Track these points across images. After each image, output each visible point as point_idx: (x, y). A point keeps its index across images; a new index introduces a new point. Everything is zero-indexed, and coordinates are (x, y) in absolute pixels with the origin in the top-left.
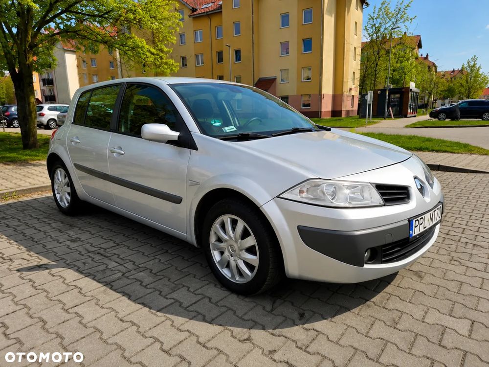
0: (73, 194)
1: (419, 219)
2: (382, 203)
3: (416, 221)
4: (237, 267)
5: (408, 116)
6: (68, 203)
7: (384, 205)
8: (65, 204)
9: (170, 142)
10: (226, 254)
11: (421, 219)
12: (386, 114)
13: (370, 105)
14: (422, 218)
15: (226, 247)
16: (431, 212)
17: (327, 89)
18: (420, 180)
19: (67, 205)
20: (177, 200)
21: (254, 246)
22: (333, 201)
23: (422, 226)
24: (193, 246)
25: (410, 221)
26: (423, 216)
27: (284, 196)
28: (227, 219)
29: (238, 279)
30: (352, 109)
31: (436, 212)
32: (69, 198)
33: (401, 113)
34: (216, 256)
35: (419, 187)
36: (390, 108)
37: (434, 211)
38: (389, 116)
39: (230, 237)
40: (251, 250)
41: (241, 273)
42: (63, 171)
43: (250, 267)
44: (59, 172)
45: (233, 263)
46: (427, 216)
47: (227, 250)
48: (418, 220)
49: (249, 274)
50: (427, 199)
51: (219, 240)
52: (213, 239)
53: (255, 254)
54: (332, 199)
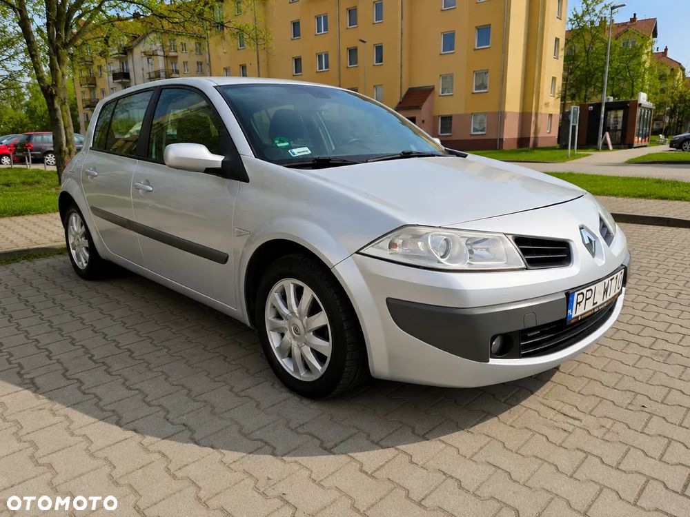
0: (92, 249)
1: (584, 291)
2: (523, 266)
3: (578, 295)
4: (303, 357)
5: (635, 146)
6: (86, 262)
7: (527, 269)
8: (82, 264)
9: (210, 171)
10: (288, 336)
11: (587, 291)
12: (600, 142)
13: (574, 127)
14: (591, 290)
15: (287, 326)
16: (606, 281)
17: (513, 105)
18: (589, 231)
19: (85, 265)
20: (222, 258)
21: (325, 327)
22: (442, 260)
23: (590, 302)
24: (244, 325)
25: (569, 294)
26: (592, 287)
27: (367, 251)
28: (289, 284)
29: (303, 376)
30: (549, 135)
31: (614, 281)
32: (88, 255)
33: (624, 141)
34: (274, 340)
35: (587, 242)
36: (607, 134)
37: (611, 280)
38: (605, 147)
39: (292, 312)
40: (321, 333)
41: (307, 367)
42: (79, 217)
43: (321, 358)
44: (74, 218)
45: (296, 352)
46: (600, 287)
47: (288, 331)
48: (582, 293)
49: (319, 367)
50: (600, 261)
51: (279, 316)
52: (269, 316)
53: (327, 339)
54: (442, 257)
